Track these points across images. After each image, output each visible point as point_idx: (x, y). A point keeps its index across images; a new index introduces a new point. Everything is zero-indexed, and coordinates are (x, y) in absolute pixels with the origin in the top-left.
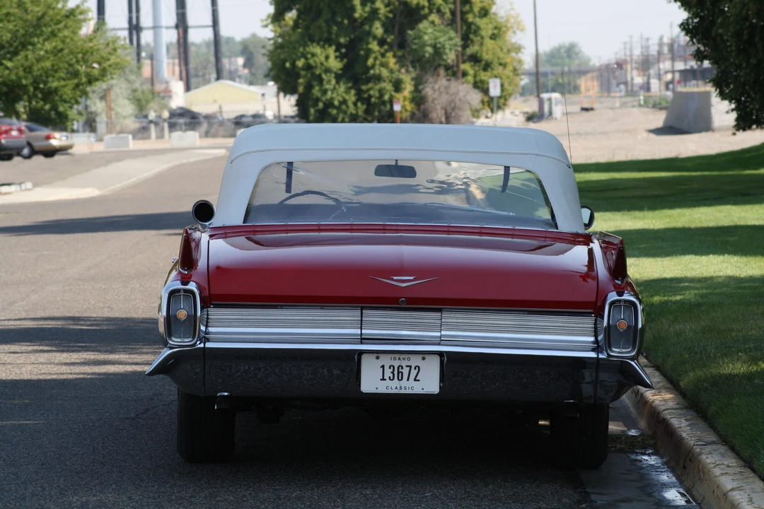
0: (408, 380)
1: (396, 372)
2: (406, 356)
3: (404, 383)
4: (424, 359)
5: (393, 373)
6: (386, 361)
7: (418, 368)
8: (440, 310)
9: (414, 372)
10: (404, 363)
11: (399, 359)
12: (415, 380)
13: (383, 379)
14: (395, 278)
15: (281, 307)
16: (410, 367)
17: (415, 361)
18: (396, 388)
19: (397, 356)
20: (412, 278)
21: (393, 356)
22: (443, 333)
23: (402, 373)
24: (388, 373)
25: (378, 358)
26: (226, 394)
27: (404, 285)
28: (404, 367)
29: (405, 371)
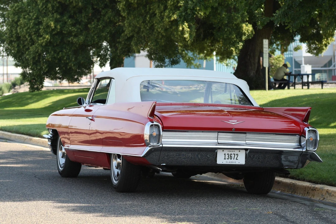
0: (234, 159)
1: (229, 156)
2: (233, 150)
3: (232, 160)
4: (239, 151)
5: (228, 156)
6: (226, 152)
7: (237, 155)
8: (245, 133)
9: (236, 156)
10: (233, 153)
11: (231, 151)
12: (236, 159)
13: (225, 159)
14: (230, 121)
15: (188, 131)
16: (235, 154)
17: (236, 152)
18: (230, 162)
19: (230, 150)
20: (236, 121)
21: (228, 150)
22: (245, 142)
23: (232, 157)
24: (227, 157)
25: (223, 151)
26: (165, 164)
27: (234, 124)
28: (233, 154)
29: (233, 156)
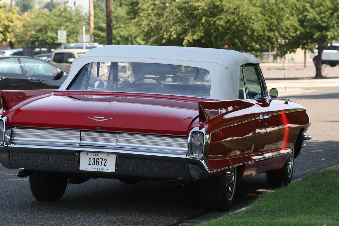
0: (101, 165)
1: (96, 161)
2: (100, 154)
3: (99, 166)
4: (108, 155)
5: (94, 161)
6: (91, 156)
7: (106, 159)
8: (116, 133)
9: (104, 162)
10: (99, 157)
11: (97, 155)
12: (104, 165)
13: (90, 164)
14: (96, 117)
15: (45, 129)
16: (102, 159)
17: (105, 156)
18: (96, 169)
20: (104, 117)
21: (94, 154)
22: (118, 144)
23: (98, 162)
24: (92, 162)
25: (88, 154)
26: (23, 169)
27: (99, 121)
28: (100, 159)
29: (100, 161)
